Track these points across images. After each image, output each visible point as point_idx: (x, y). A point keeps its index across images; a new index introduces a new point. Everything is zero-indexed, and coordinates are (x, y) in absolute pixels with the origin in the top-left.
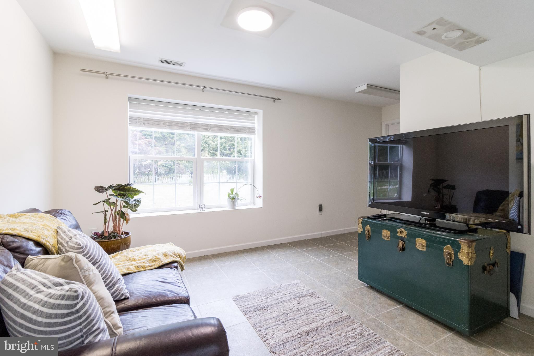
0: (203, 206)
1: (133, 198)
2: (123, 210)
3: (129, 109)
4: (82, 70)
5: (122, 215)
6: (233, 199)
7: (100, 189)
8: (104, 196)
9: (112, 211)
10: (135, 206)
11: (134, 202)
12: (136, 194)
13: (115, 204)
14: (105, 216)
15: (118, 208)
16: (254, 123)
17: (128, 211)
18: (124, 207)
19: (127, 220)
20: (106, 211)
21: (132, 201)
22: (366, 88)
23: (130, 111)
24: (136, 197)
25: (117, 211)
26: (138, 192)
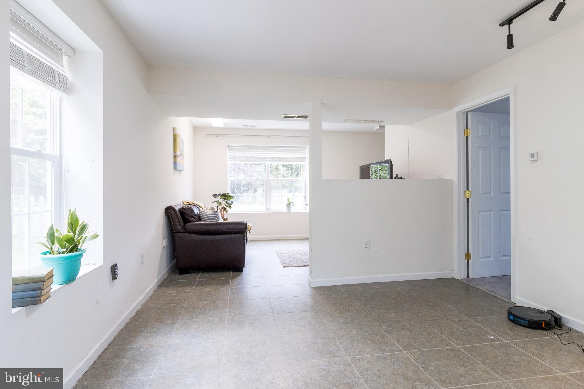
0: (270, 209)
1: (229, 201)
2: (225, 207)
3: (228, 152)
4: (206, 135)
5: (225, 209)
6: (289, 205)
7: (215, 196)
8: (216, 199)
9: (220, 206)
10: (230, 204)
11: (230, 203)
12: (231, 199)
13: (221, 203)
14: (217, 208)
15: (223, 206)
16: (305, 154)
17: (227, 208)
18: (226, 205)
19: (226, 212)
20: (218, 207)
21: (229, 202)
22: (378, 128)
23: (229, 153)
24: (231, 200)
25: (223, 207)
26: (232, 197)
